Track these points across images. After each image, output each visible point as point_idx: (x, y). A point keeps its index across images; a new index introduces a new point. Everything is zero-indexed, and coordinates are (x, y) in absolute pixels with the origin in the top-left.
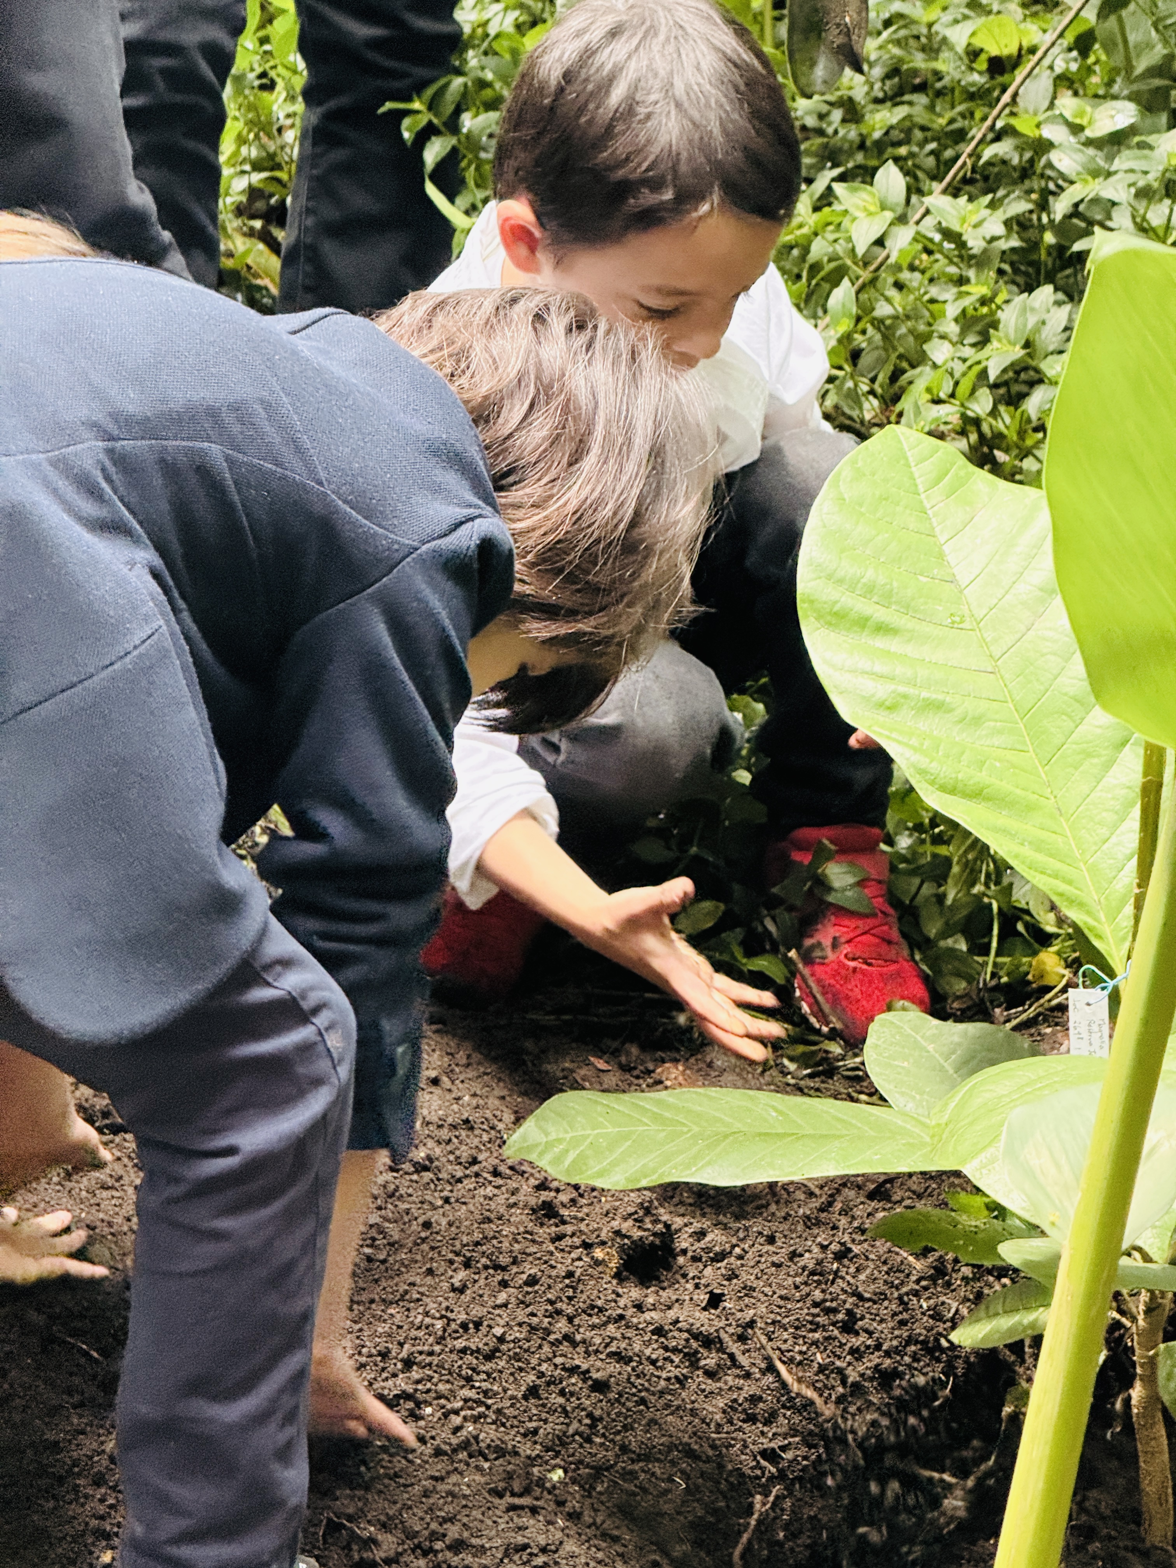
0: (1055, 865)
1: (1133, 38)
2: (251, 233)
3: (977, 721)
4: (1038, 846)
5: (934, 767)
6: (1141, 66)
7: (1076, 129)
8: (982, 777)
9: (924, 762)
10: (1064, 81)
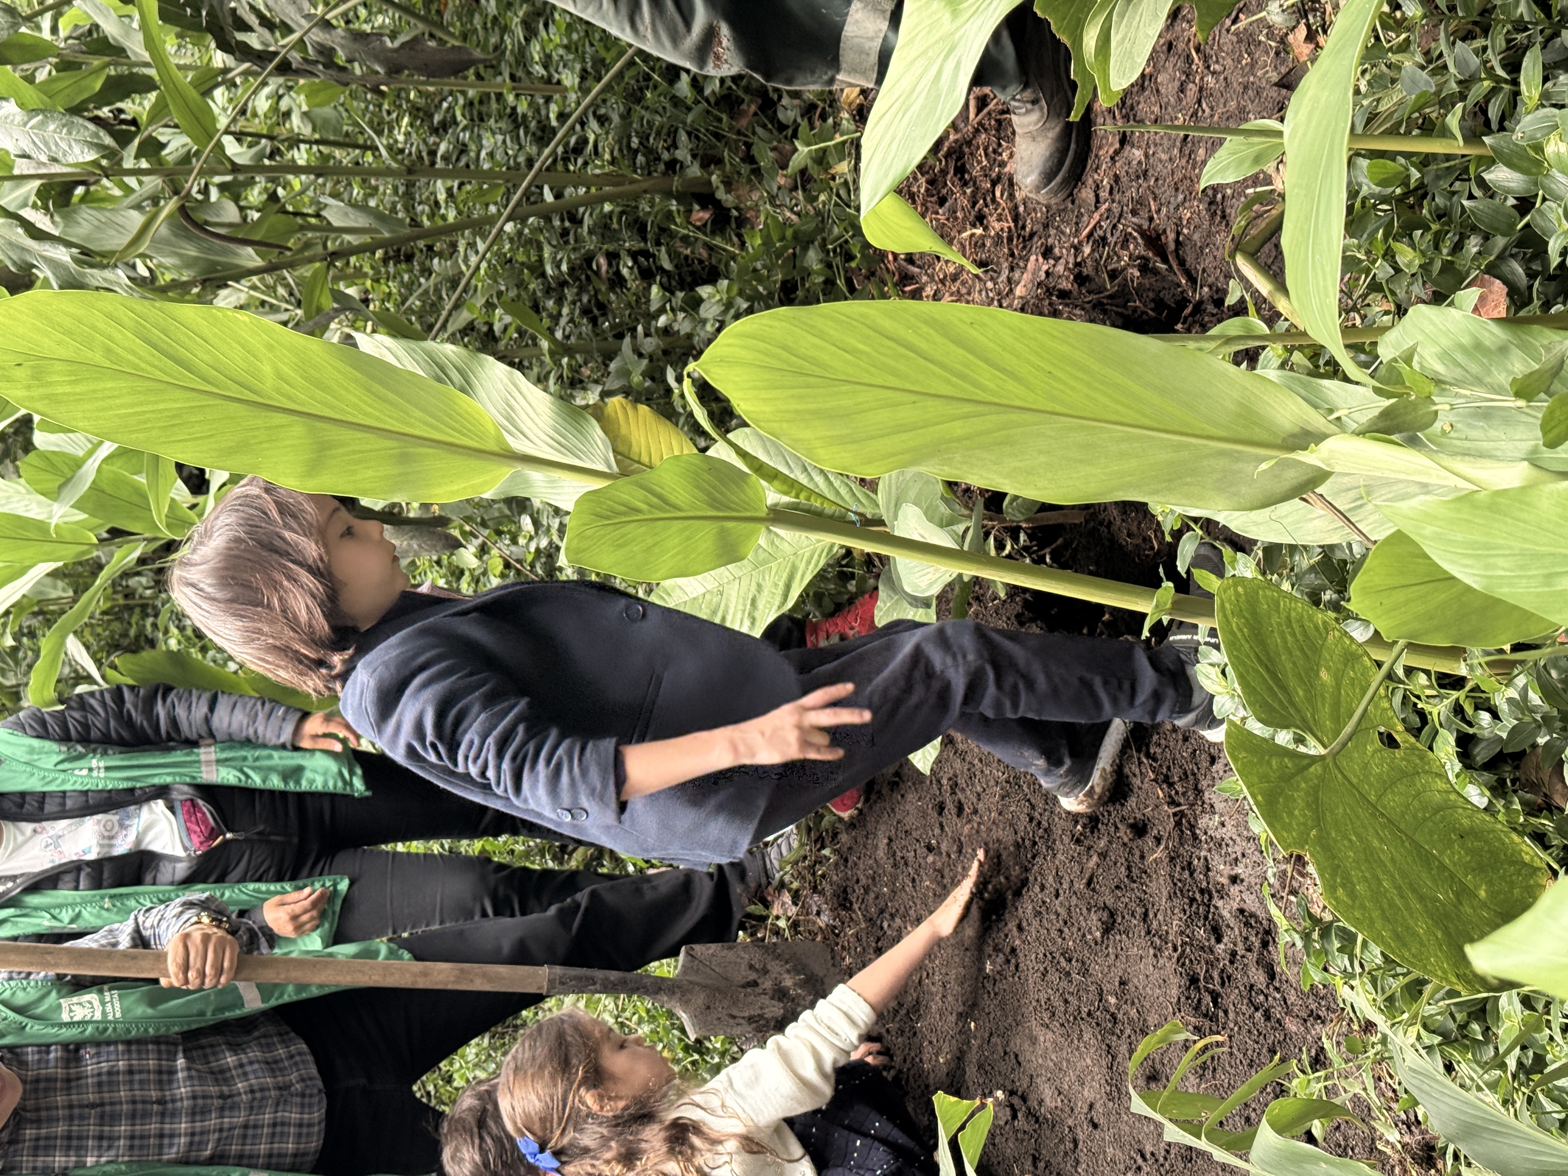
0: (816, 557)
1: (497, 514)
2: (570, 859)
3: (759, 587)
4: (808, 563)
5: (777, 603)
6: (507, 512)
7: (531, 538)
8: (781, 584)
9: (775, 608)
10: (514, 541)
